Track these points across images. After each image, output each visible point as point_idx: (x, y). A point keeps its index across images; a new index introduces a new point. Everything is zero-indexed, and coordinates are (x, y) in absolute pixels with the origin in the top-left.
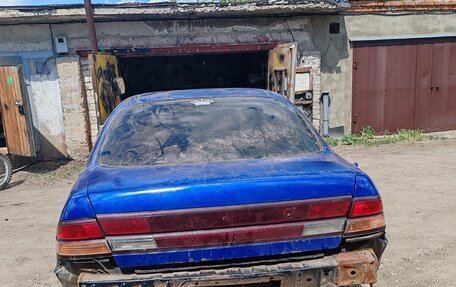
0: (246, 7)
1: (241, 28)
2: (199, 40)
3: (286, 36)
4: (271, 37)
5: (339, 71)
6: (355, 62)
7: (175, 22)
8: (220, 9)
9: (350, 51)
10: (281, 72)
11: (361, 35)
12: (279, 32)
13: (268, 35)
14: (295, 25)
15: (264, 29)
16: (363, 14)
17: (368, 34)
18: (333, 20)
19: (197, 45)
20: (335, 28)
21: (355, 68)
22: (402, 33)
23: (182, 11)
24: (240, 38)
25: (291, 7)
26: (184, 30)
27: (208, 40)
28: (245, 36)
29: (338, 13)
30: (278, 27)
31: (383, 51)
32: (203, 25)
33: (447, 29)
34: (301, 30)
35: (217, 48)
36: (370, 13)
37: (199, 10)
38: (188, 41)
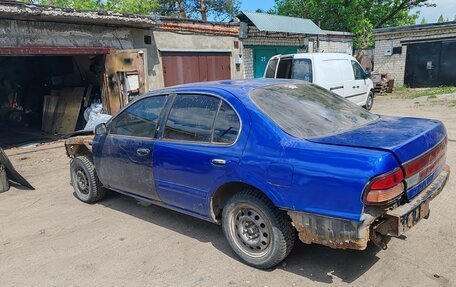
0: (89, 14)
1: (78, 33)
2: (40, 41)
3: (116, 43)
4: (104, 44)
5: (154, 74)
6: (164, 68)
7: (13, 22)
8: (67, 14)
9: (160, 59)
10: (122, 73)
11: (165, 46)
12: (110, 39)
13: (101, 41)
14: (122, 34)
15: (97, 36)
16: (166, 30)
17: (170, 47)
18: (146, 33)
19: (37, 47)
20: (148, 40)
21: (165, 72)
22: (189, 47)
23: (30, 11)
24: (79, 42)
25: (125, 19)
26: (23, 30)
27: (49, 42)
28: (82, 41)
29: (149, 28)
30: (109, 35)
31: (179, 59)
32: (42, 28)
33: (213, 47)
34: (126, 39)
35: (58, 50)
36: (169, 30)
37: (47, 13)
38: (28, 42)
